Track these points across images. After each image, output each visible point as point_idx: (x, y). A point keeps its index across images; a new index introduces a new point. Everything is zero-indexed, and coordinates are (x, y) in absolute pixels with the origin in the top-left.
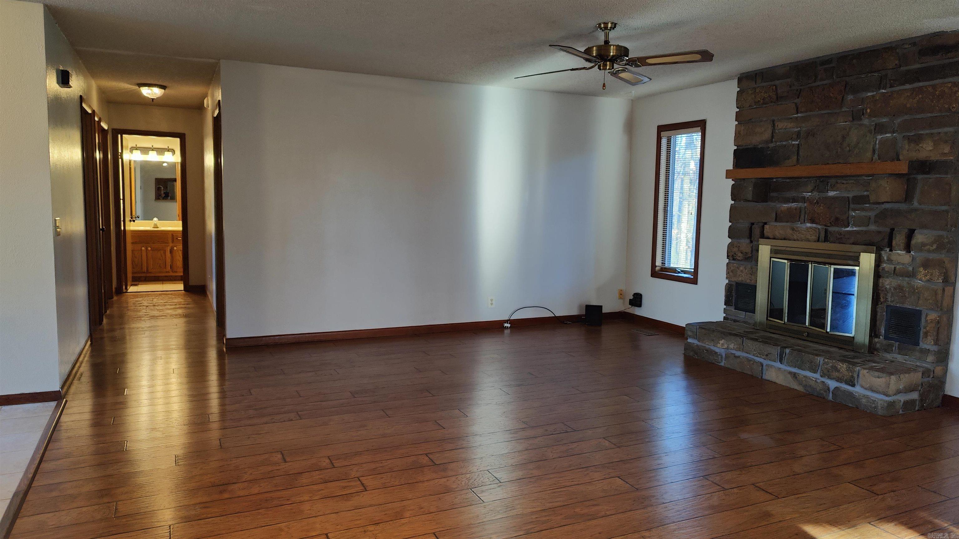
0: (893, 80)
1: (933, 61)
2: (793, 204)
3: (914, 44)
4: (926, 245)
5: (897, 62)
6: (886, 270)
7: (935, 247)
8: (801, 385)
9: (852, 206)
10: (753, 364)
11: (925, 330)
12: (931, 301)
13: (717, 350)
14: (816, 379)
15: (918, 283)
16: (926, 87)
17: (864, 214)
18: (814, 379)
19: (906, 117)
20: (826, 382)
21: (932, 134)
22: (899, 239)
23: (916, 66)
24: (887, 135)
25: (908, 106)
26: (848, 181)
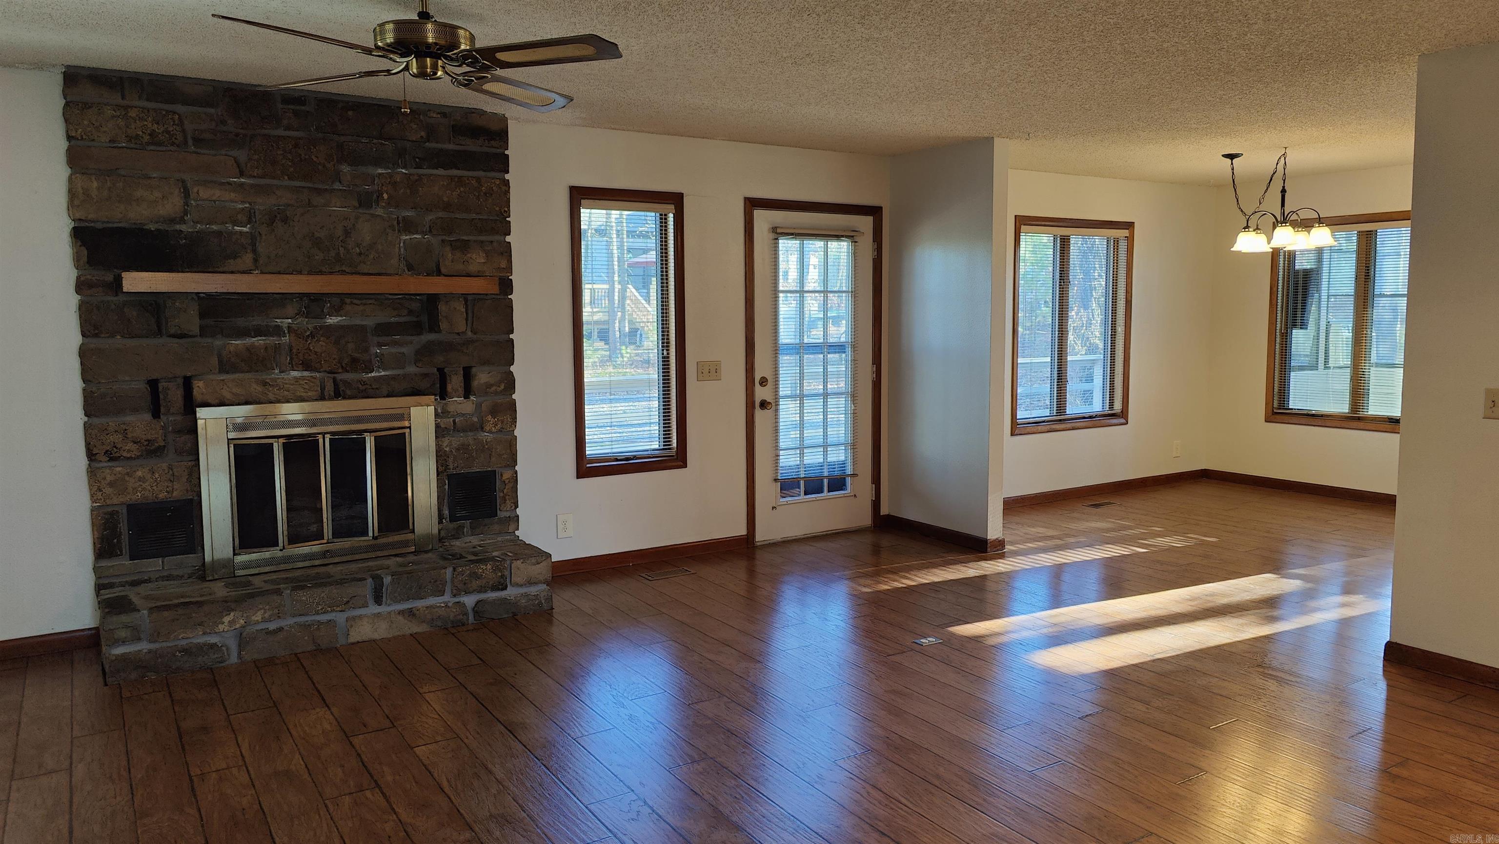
0: (418, 158)
1: (472, 146)
2: (255, 339)
3: (444, 115)
6: (443, 426)
7: (502, 387)
9: (376, 339)
10: (317, 629)
11: (502, 494)
12: (505, 456)
13: (213, 640)
14: (446, 603)
15: (485, 436)
16: (468, 178)
17: (394, 350)
18: (443, 605)
19: (441, 214)
20: (462, 602)
21: (482, 242)
22: (455, 382)
23: (451, 147)
24: (415, 236)
25: (445, 199)
26: (364, 301)
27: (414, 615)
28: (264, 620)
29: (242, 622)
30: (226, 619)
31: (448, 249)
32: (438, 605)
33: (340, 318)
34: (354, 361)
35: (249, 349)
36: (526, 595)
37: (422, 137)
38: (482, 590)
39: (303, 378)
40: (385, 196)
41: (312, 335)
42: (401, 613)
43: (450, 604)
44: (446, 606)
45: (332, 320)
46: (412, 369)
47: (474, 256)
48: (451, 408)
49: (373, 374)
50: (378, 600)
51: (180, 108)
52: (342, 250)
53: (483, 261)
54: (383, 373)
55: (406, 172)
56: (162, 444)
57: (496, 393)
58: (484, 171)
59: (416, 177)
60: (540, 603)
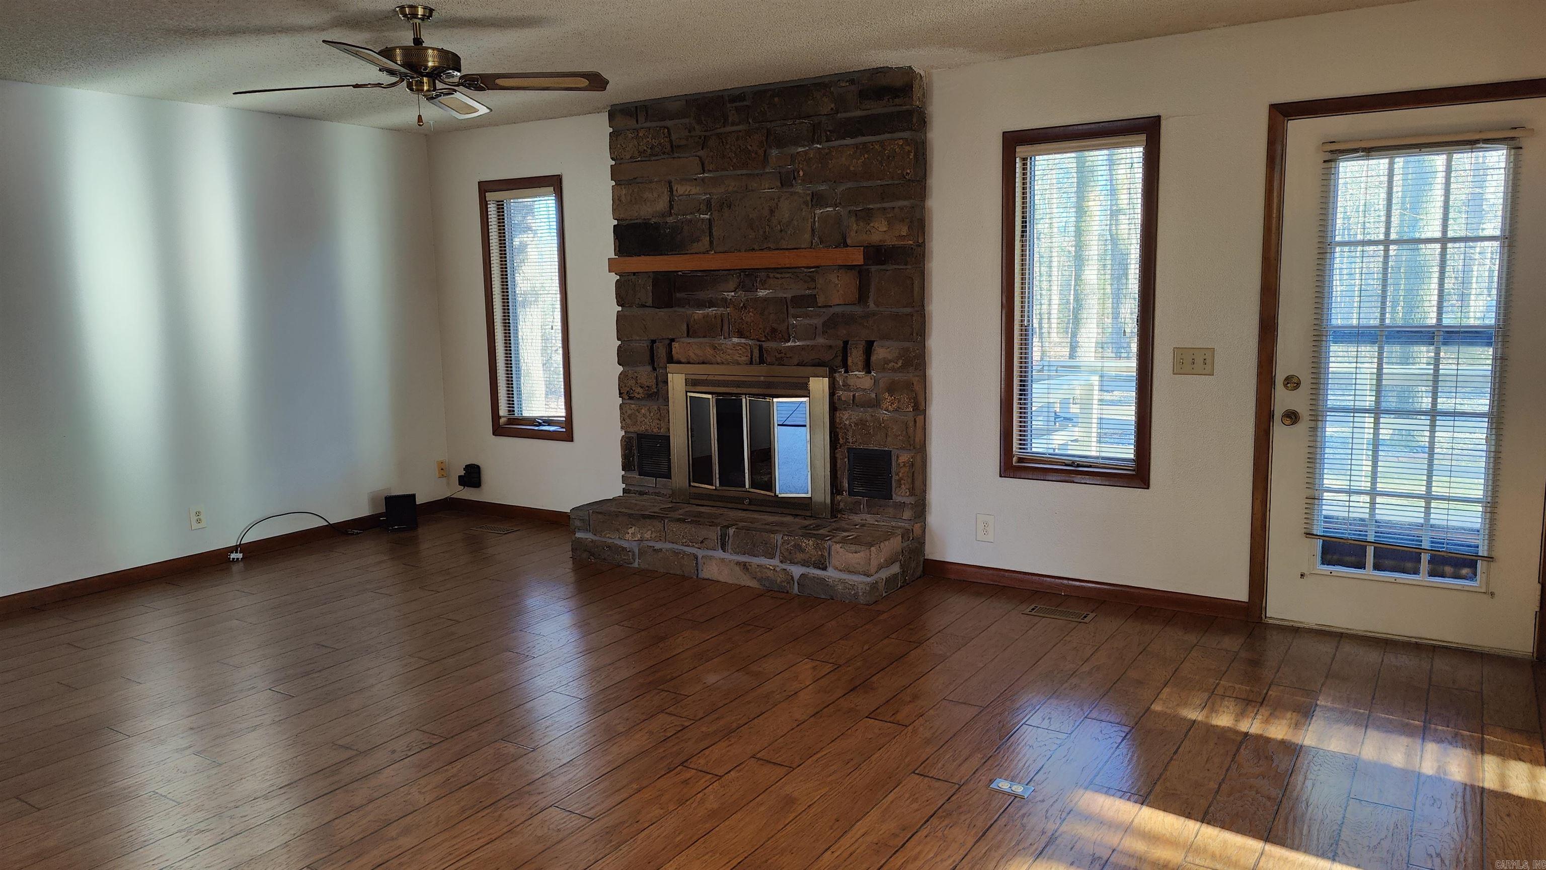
0: (829, 131)
1: (877, 108)
2: (710, 310)
3: (852, 82)
4: (890, 361)
5: (833, 106)
6: (843, 399)
7: (900, 364)
8: (755, 578)
9: (792, 311)
10: (683, 558)
11: (897, 478)
12: (901, 438)
13: (625, 544)
14: (774, 566)
15: (883, 414)
16: (872, 143)
17: (807, 321)
18: (771, 567)
19: (850, 185)
20: (788, 570)
21: (885, 209)
22: (856, 356)
23: (858, 113)
24: (828, 209)
25: (852, 169)
27: (748, 569)
28: (652, 540)
31: (853, 219)
32: (768, 567)
33: (768, 291)
34: (774, 330)
35: (705, 317)
36: (844, 582)
37: (832, 109)
38: (805, 563)
39: (739, 344)
40: (801, 173)
41: (745, 307)
42: (738, 563)
43: (778, 569)
44: (774, 569)
45: (762, 293)
46: (821, 340)
48: (851, 382)
49: (789, 344)
50: (724, 548)
51: (669, 123)
53: (885, 229)
54: (798, 344)
55: (820, 147)
56: (654, 390)
57: (894, 370)
58: (889, 133)
59: (827, 151)
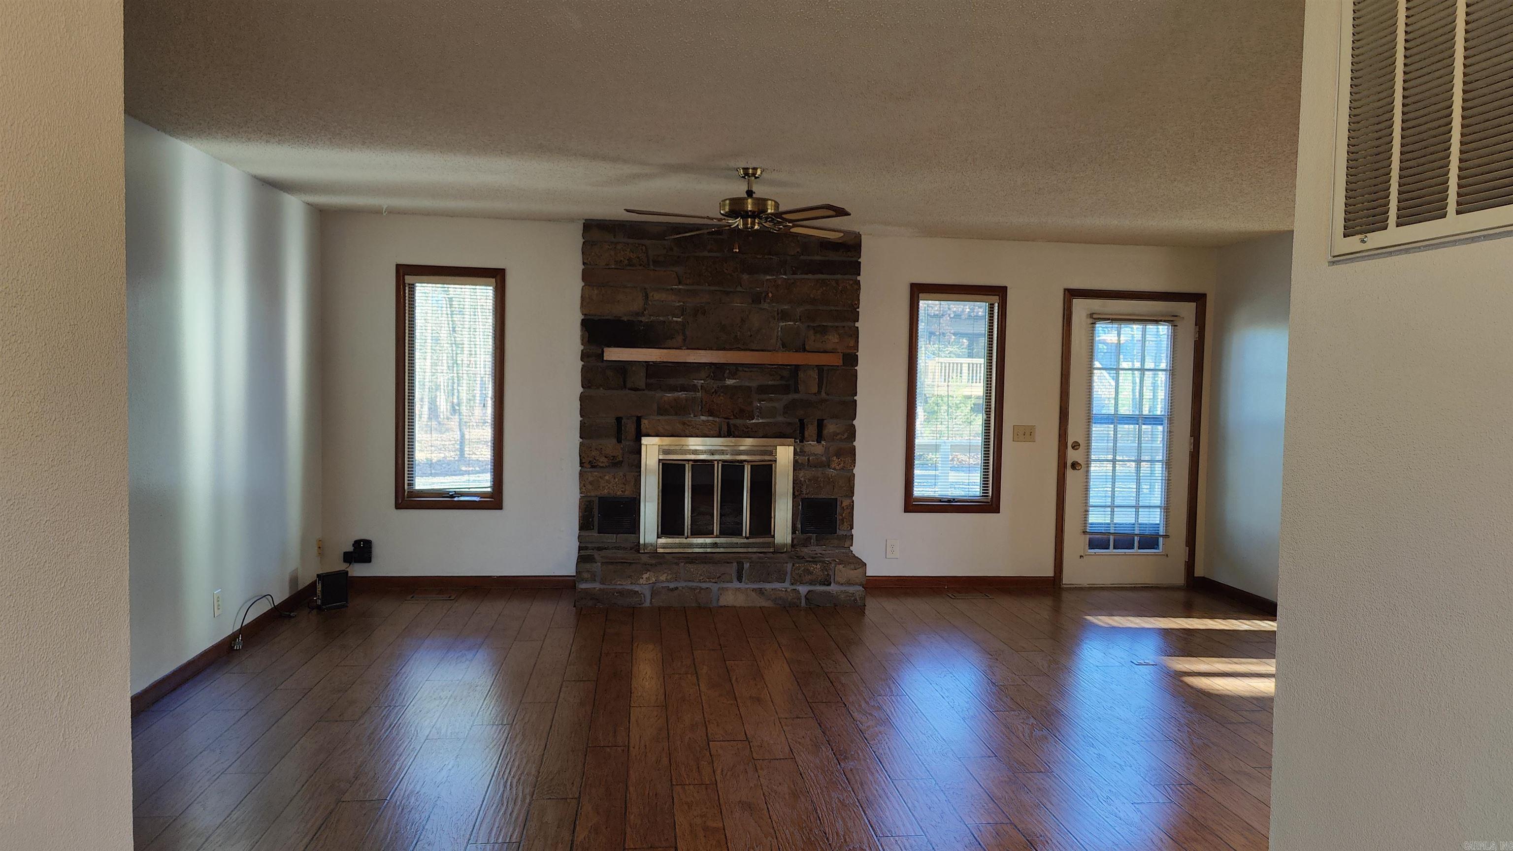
0: (794, 267)
1: (833, 256)
2: (680, 393)
4: (838, 434)
5: (799, 250)
7: (846, 436)
8: (769, 600)
9: (756, 396)
10: (700, 592)
11: (841, 517)
12: (842, 489)
13: (636, 588)
14: (786, 588)
15: (831, 472)
16: (829, 280)
17: (770, 404)
18: (783, 589)
19: (809, 307)
20: (797, 589)
21: (836, 327)
22: (811, 430)
23: (818, 258)
24: (789, 323)
25: (812, 296)
26: (751, 369)
27: (763, 593)
28: (667, 581)
29: (654, 579)
30: (645, 576)
31: (812, 332)
32: (780, 589)
33: (734, 381)
34: (742, 411)
35: (676, 400)
36: (845, 592)
37: (798, 252)
38: (811, 583)
39: (708, 421)
40: (770, 295)
41: (716, 392)
42: (753, 590)
43: (789, 590)
44: (786, 591)
45: (730, 382)
46: (780, 419)
47: (830, 337)
48: (806, 449)
49: (754, 421)
50: (740, 580)
51: (647, 242)
52: (739, 333)
53: (837, 341)
54: (761, 421)
55: (786, 277)
56: (621, 459)
57: (841, 440)
58: (841, 274)
59: (792, 281)
60: (856, 599)
